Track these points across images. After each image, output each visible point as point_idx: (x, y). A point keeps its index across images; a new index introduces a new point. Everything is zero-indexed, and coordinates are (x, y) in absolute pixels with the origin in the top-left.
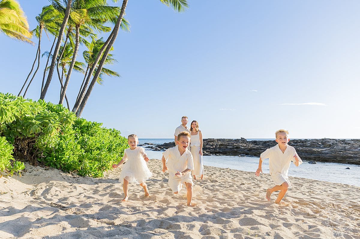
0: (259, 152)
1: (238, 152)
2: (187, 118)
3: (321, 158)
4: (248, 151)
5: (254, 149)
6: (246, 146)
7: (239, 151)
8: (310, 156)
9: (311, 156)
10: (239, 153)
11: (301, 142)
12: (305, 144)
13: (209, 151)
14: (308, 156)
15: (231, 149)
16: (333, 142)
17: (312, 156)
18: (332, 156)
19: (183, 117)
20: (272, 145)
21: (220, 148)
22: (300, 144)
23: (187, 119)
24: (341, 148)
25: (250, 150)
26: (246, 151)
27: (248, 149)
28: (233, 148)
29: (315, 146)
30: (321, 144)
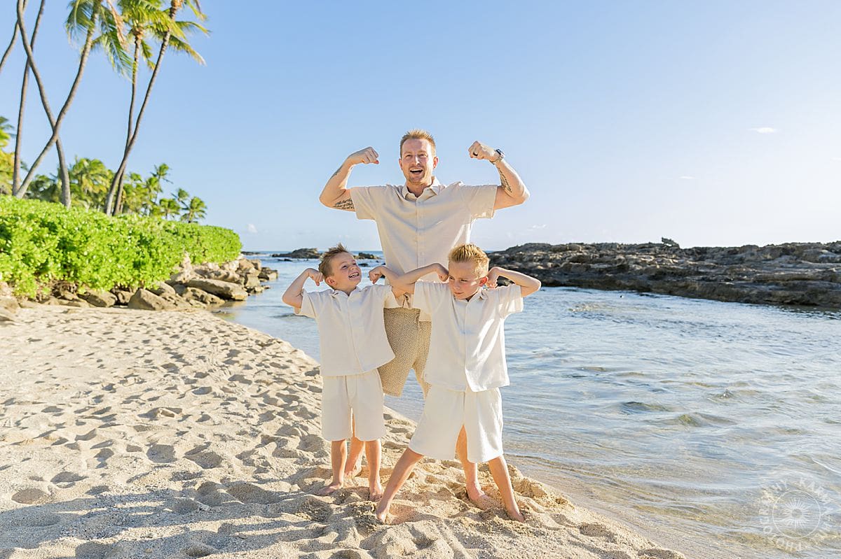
0: (683, 283)
2: (431, 140)
4: (650, 278)
5: (675, 273)
6: (650, 263)
7: (622, 278)
15: (600, 272)
19: (406, 138)
20: (752, 258)
23: (428, 148)
25: (661, 274)
26: (643, 279)
27: (653, 274)
28: (607, 270)
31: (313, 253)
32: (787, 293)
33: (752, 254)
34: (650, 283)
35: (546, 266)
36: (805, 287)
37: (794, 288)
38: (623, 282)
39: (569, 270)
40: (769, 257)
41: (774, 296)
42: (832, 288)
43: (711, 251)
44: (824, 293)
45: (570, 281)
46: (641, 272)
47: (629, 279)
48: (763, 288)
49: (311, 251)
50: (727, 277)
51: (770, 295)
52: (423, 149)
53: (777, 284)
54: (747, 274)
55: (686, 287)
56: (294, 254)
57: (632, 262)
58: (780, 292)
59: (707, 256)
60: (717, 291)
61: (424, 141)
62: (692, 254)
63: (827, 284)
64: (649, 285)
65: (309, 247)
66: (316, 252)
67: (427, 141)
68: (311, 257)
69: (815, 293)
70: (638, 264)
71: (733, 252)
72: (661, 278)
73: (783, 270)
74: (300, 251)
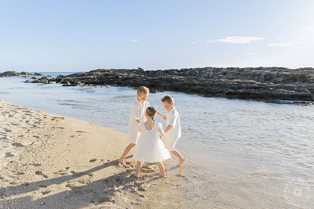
11: (185, 71)
29: (193, 75)
30: (198, 72)
31: (13, 73)
38: (115, 82)
47: (117, 81)
49: (13, 72)
56: (4, 74)
57: (120, 75)
64: (121, 82)
65: (12, 71)
66: (15, 73)
68: (13, 75)
70: (121, 76)
74: (7, 72)
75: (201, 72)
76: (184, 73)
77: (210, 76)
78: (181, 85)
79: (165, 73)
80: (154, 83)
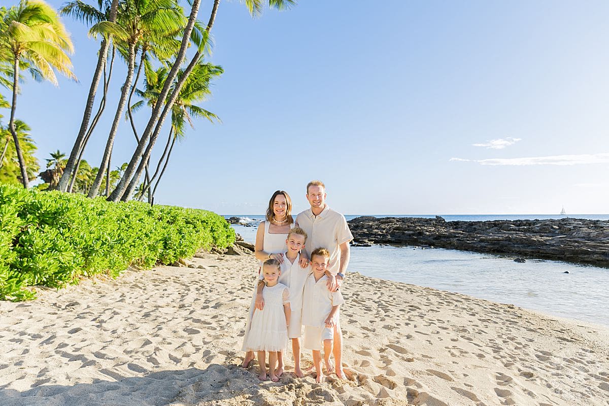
0: (449, 242)
1: (419, 240)
2: (323, 186)
3: (542, 253)
4: (434, 239)
5: (445, 236)
6: (433, 231)
7: (421, 238)
8: (525, 250)
9: (527, 250)
10: (420, 242)
11: (527, 224)
12: (532, 228)
13: (374, 239)
14: (522, 249)
15: (410, 235)
16: (578, 224)
17: (529, 250)
18: (558, 250)
19: (310, 184)
20: (480, 228)
21: (392, 234)
22: (524, 228)
23: (322, 190)
24: (582, 236)
25: (439, 237)
26: (431, 239)
27: (435, 237)
28: (413, 235)
29: (547, 232)
30: (557, 227)
32: (492, 246)
33: (480, 226)
34: (434, 241)
35: (382, 232)
36: (498, 244)
37: (494, 244)
38: (421, 241)
39: (394, 235)
40: (487, 227)
41: (487, 248)
42: (509, 244)
43: (461, 223)
44: (506, 246)
45: (396, 240)
46: (429, 236)
47: (424, 239)
48: (483, 244)
50: (468, 239)
51: (485, 247)
52: (320, 191)
53: (488, 242)
54: (477, 237)
55: (450, 243)
57: (425, 231)
58: (489, 246)
59: (459, 226)
60: (464, 246)
61: (320, 186)
62: (452, 225)
63: (507, 242)
64: (434, 243)
67: (322, 187)
69: (502, 246)
71: (471, 224)
72: (439, 239)
73: (492, 235)
75: (564, 227)
76: (529, 228)
77: (592, 236)
78: (558, 252)
79: (493, 227)
80: (500, 247)
